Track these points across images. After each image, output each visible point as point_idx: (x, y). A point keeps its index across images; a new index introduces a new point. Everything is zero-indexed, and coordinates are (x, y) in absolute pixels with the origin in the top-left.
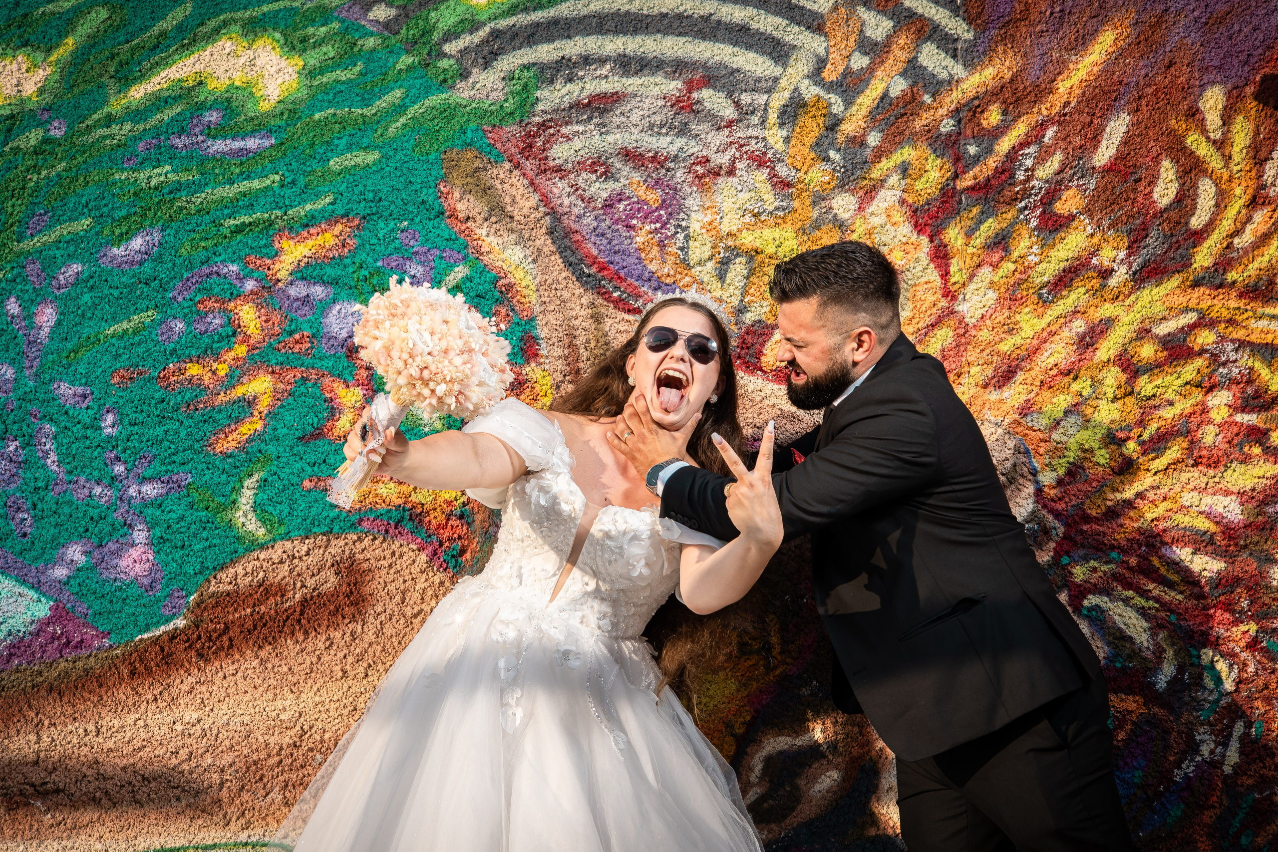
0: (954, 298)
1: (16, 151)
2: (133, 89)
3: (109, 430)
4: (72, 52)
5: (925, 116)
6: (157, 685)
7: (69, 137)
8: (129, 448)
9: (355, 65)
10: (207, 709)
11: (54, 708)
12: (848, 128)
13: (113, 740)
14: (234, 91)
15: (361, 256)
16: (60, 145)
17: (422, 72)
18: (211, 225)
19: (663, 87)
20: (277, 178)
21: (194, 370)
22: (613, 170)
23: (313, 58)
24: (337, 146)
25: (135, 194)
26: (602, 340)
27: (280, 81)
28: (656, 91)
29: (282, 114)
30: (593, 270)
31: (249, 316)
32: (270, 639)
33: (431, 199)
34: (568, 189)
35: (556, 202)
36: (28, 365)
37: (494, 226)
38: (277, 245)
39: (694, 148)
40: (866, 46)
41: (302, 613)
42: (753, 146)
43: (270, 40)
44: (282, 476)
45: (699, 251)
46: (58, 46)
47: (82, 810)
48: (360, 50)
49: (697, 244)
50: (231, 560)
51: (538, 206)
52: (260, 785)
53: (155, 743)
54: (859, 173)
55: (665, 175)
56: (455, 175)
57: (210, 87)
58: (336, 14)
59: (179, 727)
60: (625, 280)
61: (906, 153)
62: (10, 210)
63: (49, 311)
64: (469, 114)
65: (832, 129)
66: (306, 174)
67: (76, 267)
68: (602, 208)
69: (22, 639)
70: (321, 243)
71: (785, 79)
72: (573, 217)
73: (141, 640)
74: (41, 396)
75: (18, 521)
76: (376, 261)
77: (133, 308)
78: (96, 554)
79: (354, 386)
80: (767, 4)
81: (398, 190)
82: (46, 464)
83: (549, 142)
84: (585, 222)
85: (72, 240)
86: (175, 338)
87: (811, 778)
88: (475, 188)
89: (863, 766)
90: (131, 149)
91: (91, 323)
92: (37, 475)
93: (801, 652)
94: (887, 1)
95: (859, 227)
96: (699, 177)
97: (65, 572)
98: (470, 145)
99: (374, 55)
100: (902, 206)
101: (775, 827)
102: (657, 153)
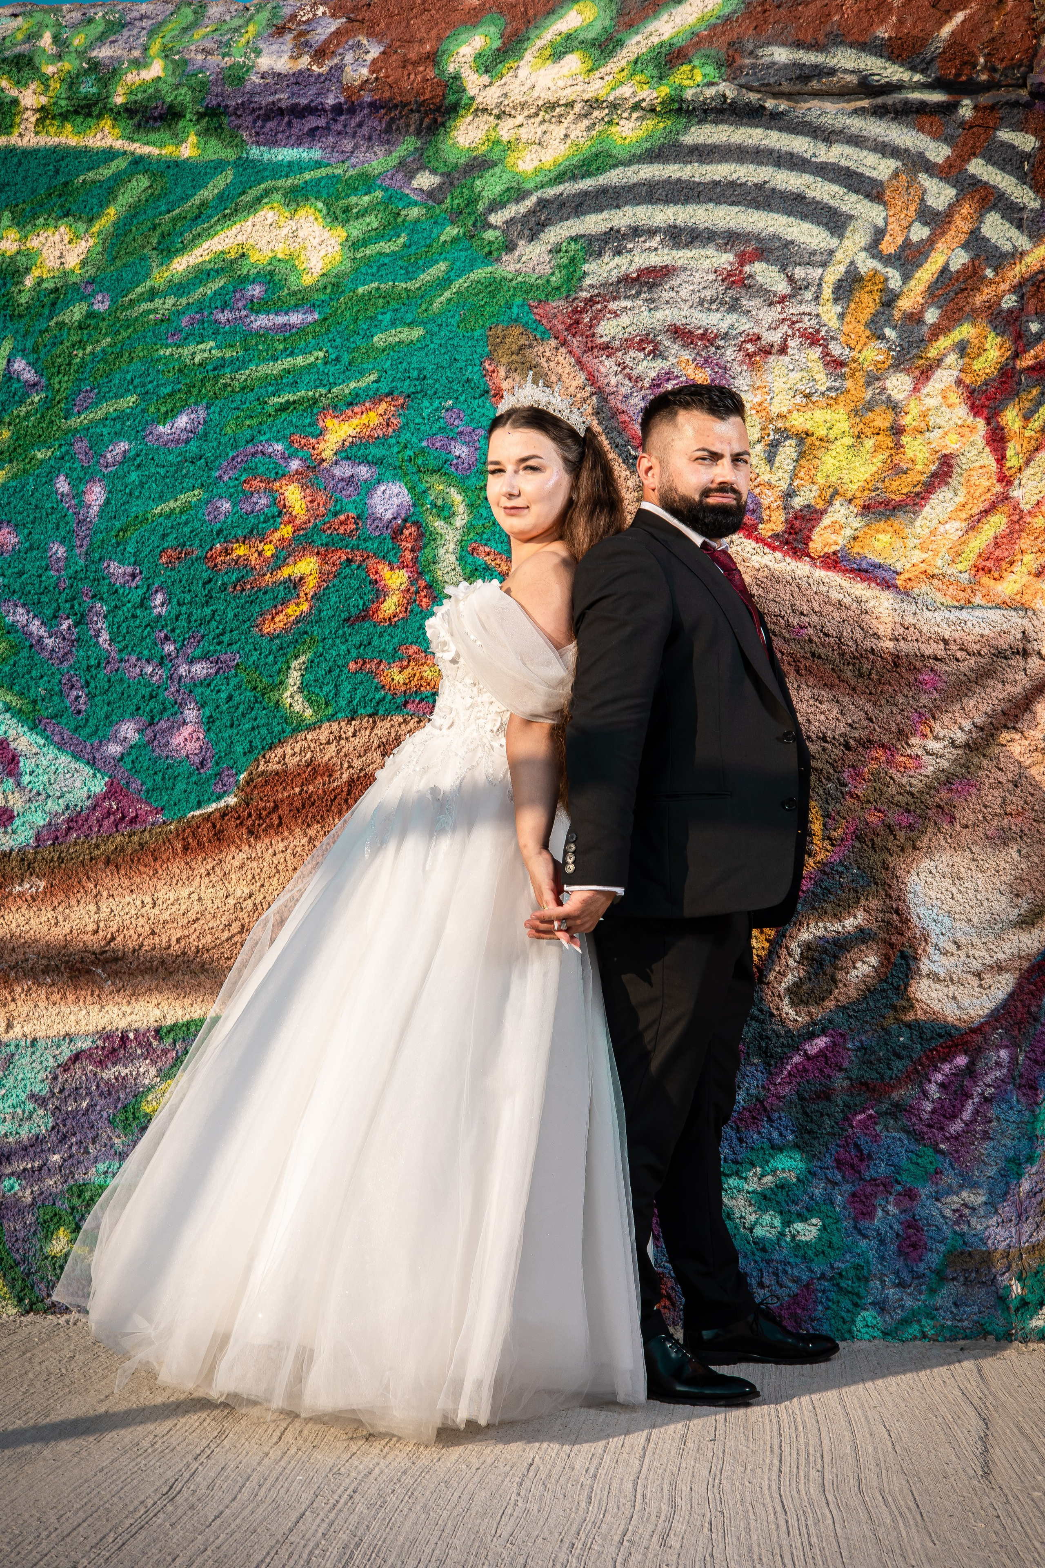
0: (1009, 483)
1: (61, 325)
2: (175, 261)
3: (159, 609)
4: (114, 224)
5: (986, 291)
6: (210, 860)
7: (112, 311)
8: (179, 628)
9: (399, 236)
11: (110, 880)
12: (905, 304)
13: (169, 912)
14: (277, 263)
15: (405, 436)
16: (104, 319)
17: (467, 244)
18: (256, 403)
19: (714, 260)
20: (321, 354)
21: (241, 550)
22: (662, 348)
23: (356, 229)
24: (381, 321)
25: (180, 370)
27: (323, 253)
28: (706, 264)
29: (325, 288)
31: (294, 496)
32: (319, 818)
33: (476, 377)
34: (615, 368)
35: (603, 381)
36: (78, 543)
38: (321, 424)
39: (745, 325)
40: (926, 215)
41: (349, 793)
42: (807, 323)
43: (313, 210)
44: (328, 656)
46: (99, 216)
47: (140, 978)
48: (404, 221)
50: (280, 741)
51: (585, 386)
53: (208, 916)
54: (915, 351)
55: (714, 353)
56: (500, 352)
57: (252, 260)
58: (379, 182)
59: (231, 901)
61: (965, 331)
62: (57, 386)
63: (97, 489)
65: (889, 306)
66: (350, 351)
67: (123, 446)
68: (650, 388)
69: (79, 813)
70: (366, 422)
71: (841, 251)
72: (620, 397)
73: (193, 817)
74: (92, 575)
75: (73, 698)
76: (420, 440)
77: (179, 488)
78: (149, 732)
79: (399, 568)
80: (826, 171)
81: (443, 367)
82: (98, 642)
83: (596, 318)
84: (632, 402)
85: (119, 417)
86: (222, 518)
87: (850, 964)
88: (520, 367)
89: (902, 952)
90: (175, 324)
91: (139, 502)
92: (90, 653)
93: (842, 840)
94: (950, 167)
95: (914, 409)
96: (750, 356)
97: (119, 749)
98: (516, 321)
99: (419, 226)
100: (959, 387)
101: (812, 1009)
102: (706, 330)
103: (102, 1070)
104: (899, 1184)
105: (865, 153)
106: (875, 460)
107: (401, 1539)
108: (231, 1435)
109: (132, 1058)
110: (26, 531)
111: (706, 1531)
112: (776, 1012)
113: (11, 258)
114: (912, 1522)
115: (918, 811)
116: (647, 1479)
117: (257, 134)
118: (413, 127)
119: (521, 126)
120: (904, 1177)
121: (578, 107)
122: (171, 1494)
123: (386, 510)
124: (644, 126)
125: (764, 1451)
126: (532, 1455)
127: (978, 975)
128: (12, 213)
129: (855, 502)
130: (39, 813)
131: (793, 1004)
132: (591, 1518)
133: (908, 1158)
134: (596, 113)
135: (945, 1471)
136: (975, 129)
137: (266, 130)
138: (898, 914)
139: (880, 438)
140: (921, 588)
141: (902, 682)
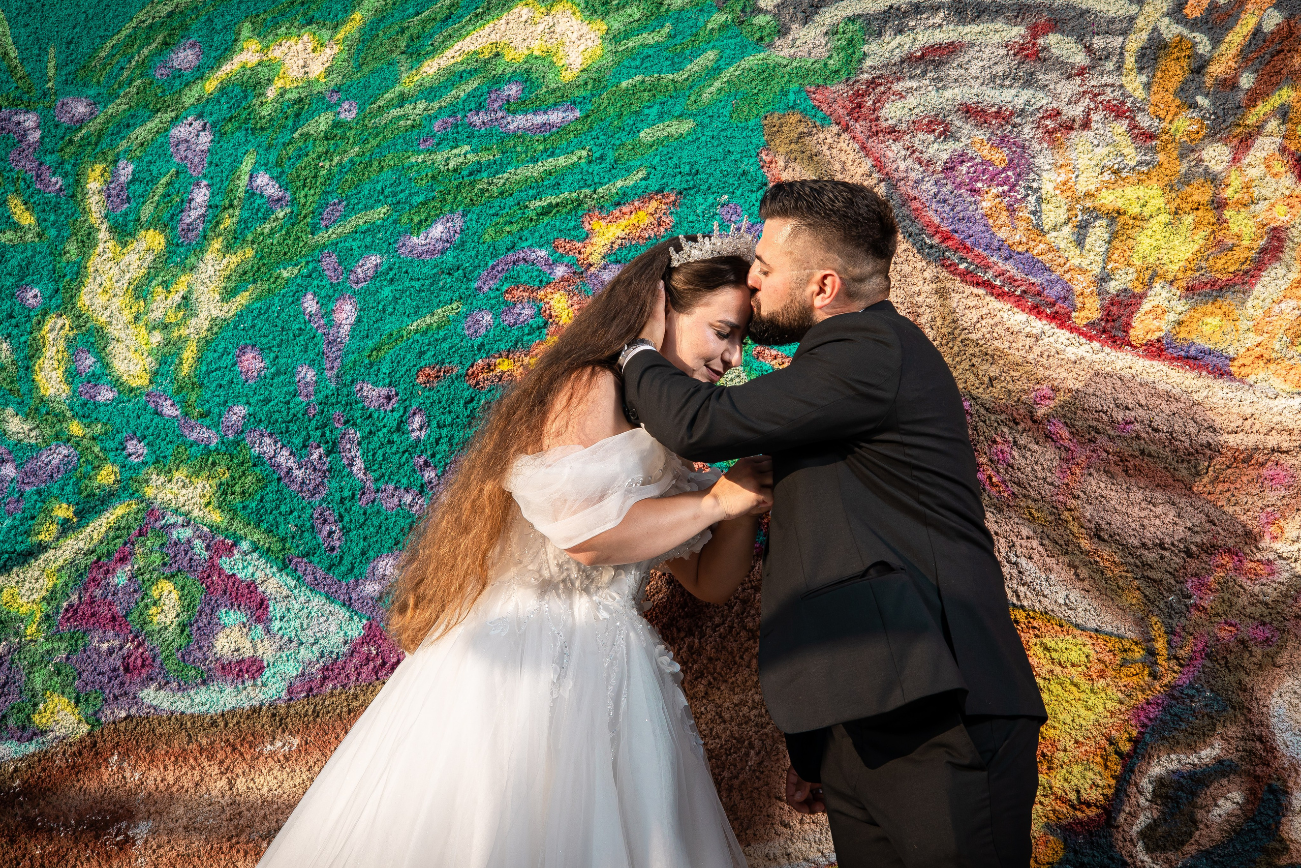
1: (306, 137)
2: (426, 64)
3: (418, 433)
4: (360, 29)
7: (360, 119)
8: (439, 452)
9: (663, 26)
12: (1216, 69)
14: (533, 61)
16: (351, 128)
17: (736, 30)
18: (516, 208)
19: (1004, 34)
20: (584, 153)
21: (504, 366)
22: (953, 129)
23: (617, 22)
24: (647, 116)
25: (433, 177)
26: (950, 318)
27: (582, 48)
28: (996, 38)
29: (586, 83)
30: (936, 240)
31: (560, 305)
33: (752, 169)
34: (903, 152)
35: (890, 167)
36: (329, 365)
38: (587, 226)
39: (1042, 100)
42: (1109, 95)
43: (570, 4)
45: (1053, 214)
46: (344, 22)
48: (667, 10)
49: (1050, 206)
51: (871, 172)
54: (1231, 119)
55: (1011, 132)
56: (777, 142)
57: (507, 58)
60: (972, 250)
61: (1285, 95)
62: (303, 200)
63: (348, 307)
64: (790, 74)
65: (1199, 72)
66: (615, 148)
67: (375, 259)
68: (942, 171)
69: (335, 661)
70: (635, 222)
71: (1142, 18)
72: (911, 183)
74: (344, 399)
75: (326, 534)
77: (435, 301)
81: (716, 161)
82: (351, 471)
83: (879, 101)
84: (924, 187)
85: (369, 230)
86: (483, 331)
87: (1210, 801)
88: (800, 156)
89: (1270, 786)
90: (427, 129)
91: (393, 319)
92: (343, 484)
93: (1191, 659)
95: (1235, 180)
96: (1049, 132)
97: (377, 587)
98: (793, 107)
99: (683, 14)
100: (1283, 154)
101: (1171, 855)
102: (1001, 108)
106: (1196, 238)
110: (272, 355)
112: (1129, 860)
113: (252, 69)
115: (1275, 624)
128: (253, 23)
129: (1176, 283)
130: (291, 661)
131: (1148, 850)
138: (1262, 742)
139: (1200, 213)
140: (1258, 374)
141: (1245, 479)
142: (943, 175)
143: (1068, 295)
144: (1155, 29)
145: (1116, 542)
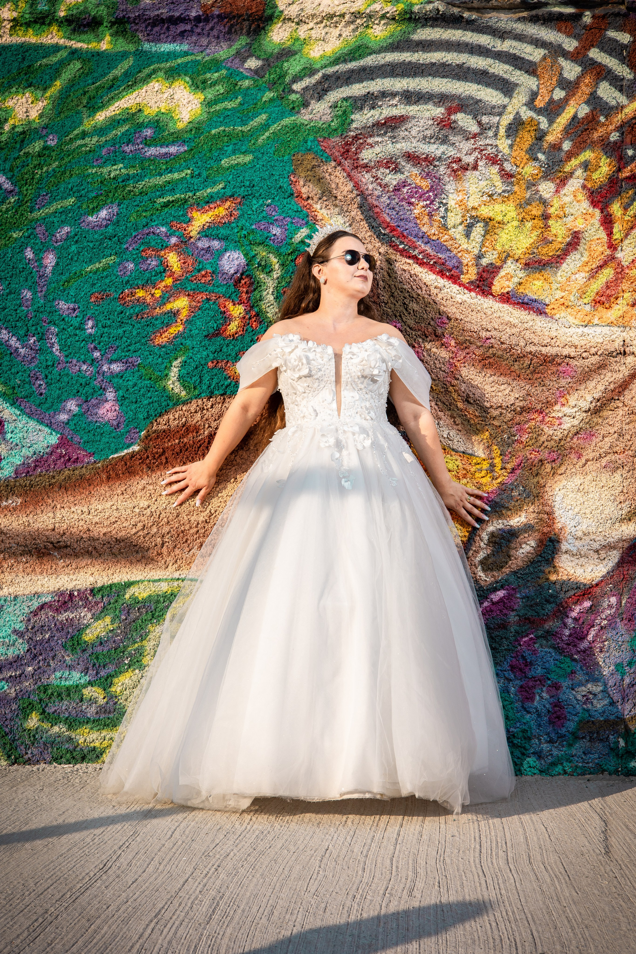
0: (615, 249)
1: (27, 154)
2: (98, 114)
3: (90, 330)
4: (59, 91)
5: (601, 130)
6: (123, 485)
7: (60, 146)
8: (102, 342)
9: (237, 98)
10: (153, 500)
11: (63, 498)
12: (550, 138)
13: (98, 517)
14: (161, 115)
16: (54, 151)
17: (279, 102)
18: (149, 202)
19: (432, 112)
20: (189, 172)
21: (140, 293)
22: (400, 167)
23: (210, 94)
24: (226, 151)
25: (102, 182)
26: (393, 276)
27: (189, 109)
28: (427, 114)
29: (191, 130)
30: (387, 231)
31: (173, 260)
32: (190, 458)
33: (285, 185)
34: (372, 179)
35: (364, 187)
36: (40, 290)
37: (325, 203)
38: (190, 215)
39: (452, 152)
40: (564, 84)
42: (490, 150)
43: (183, 82)
44: (195, 359)
45: (453, 219)
46: (50, 86)
47: (81, 558)
48: (240, 89)
49: (452, 214)
50: (166, 411)
51: (353, 190)
52: (186, 545)
54: (557, 168)
55: (433, 170)
56: (300, 170)
57: (146, 113)
58: (224, 65)
59: (137, 510)
60: (407, 238)
61: (587, 155)
62: (25, 192)
63: (51, 256)
64: (309, 130)
65: (541, 140)
66: (207, 169)
67: (67, 229)
68: (393, 191)
69: (42, 456)
70: (217, 213)
71: (511, 106)
72: (374, 197)
73: (113, 458)
74: (48, 310)
75: (37, 385)
76: (251, 225)
77: (102, 255)
78: (84, 406)
79: (239, 304)
80: (500, 56)
81: (265, 179)
82: (52, 351)
83: (360, 148)
84: (382, 200)
85: (64, 211)
86: (129, 273)
87: (518, 546)
88: (312, 179)
89: (550, 538)
90: (98, 154)
91: (77, 264)
93: (513, 469)
94: (578, 53)
95: (556, 204)
96: (454, 171)
97: (66, 417)
98: (310, 150)
99: (249, 91)
100: (584, 189)
101: (495, 573)
102: (428, 155)
103: (58, 615)
104: (549, 680)
105: (525, 45)
106: (532, 235)
107: (248, 894)
108: (141, 834)
109: (76, 607)
110: (7, 282)
111: (436, 887)
114: (563, 881)
115: (560, 451)
116: (399, 857)
117: (148, 35)
118: (245, 30)
119: (312, 29)
120: (552, 676)
121: (347, 17)
122: (105, 869)
123: (230, 268)
124: (388, 29)
125: (470, 840)
126: (327, 844)
127: (597, 551)
129: (520, 261)
130: (17, 457)
131: (484, 570)
132: (365, 880)
133: (555, 664)
134: (359, 21)
135: (582, 851)
136: (593, 30)
137: (154, 32)
138: (548, 514)
139: (535, 221)
140: (561, 314)
141: (549, 372)
142: (393, 193)
143: (459, 266)
144: (517, 113)
145: (477, 404)
